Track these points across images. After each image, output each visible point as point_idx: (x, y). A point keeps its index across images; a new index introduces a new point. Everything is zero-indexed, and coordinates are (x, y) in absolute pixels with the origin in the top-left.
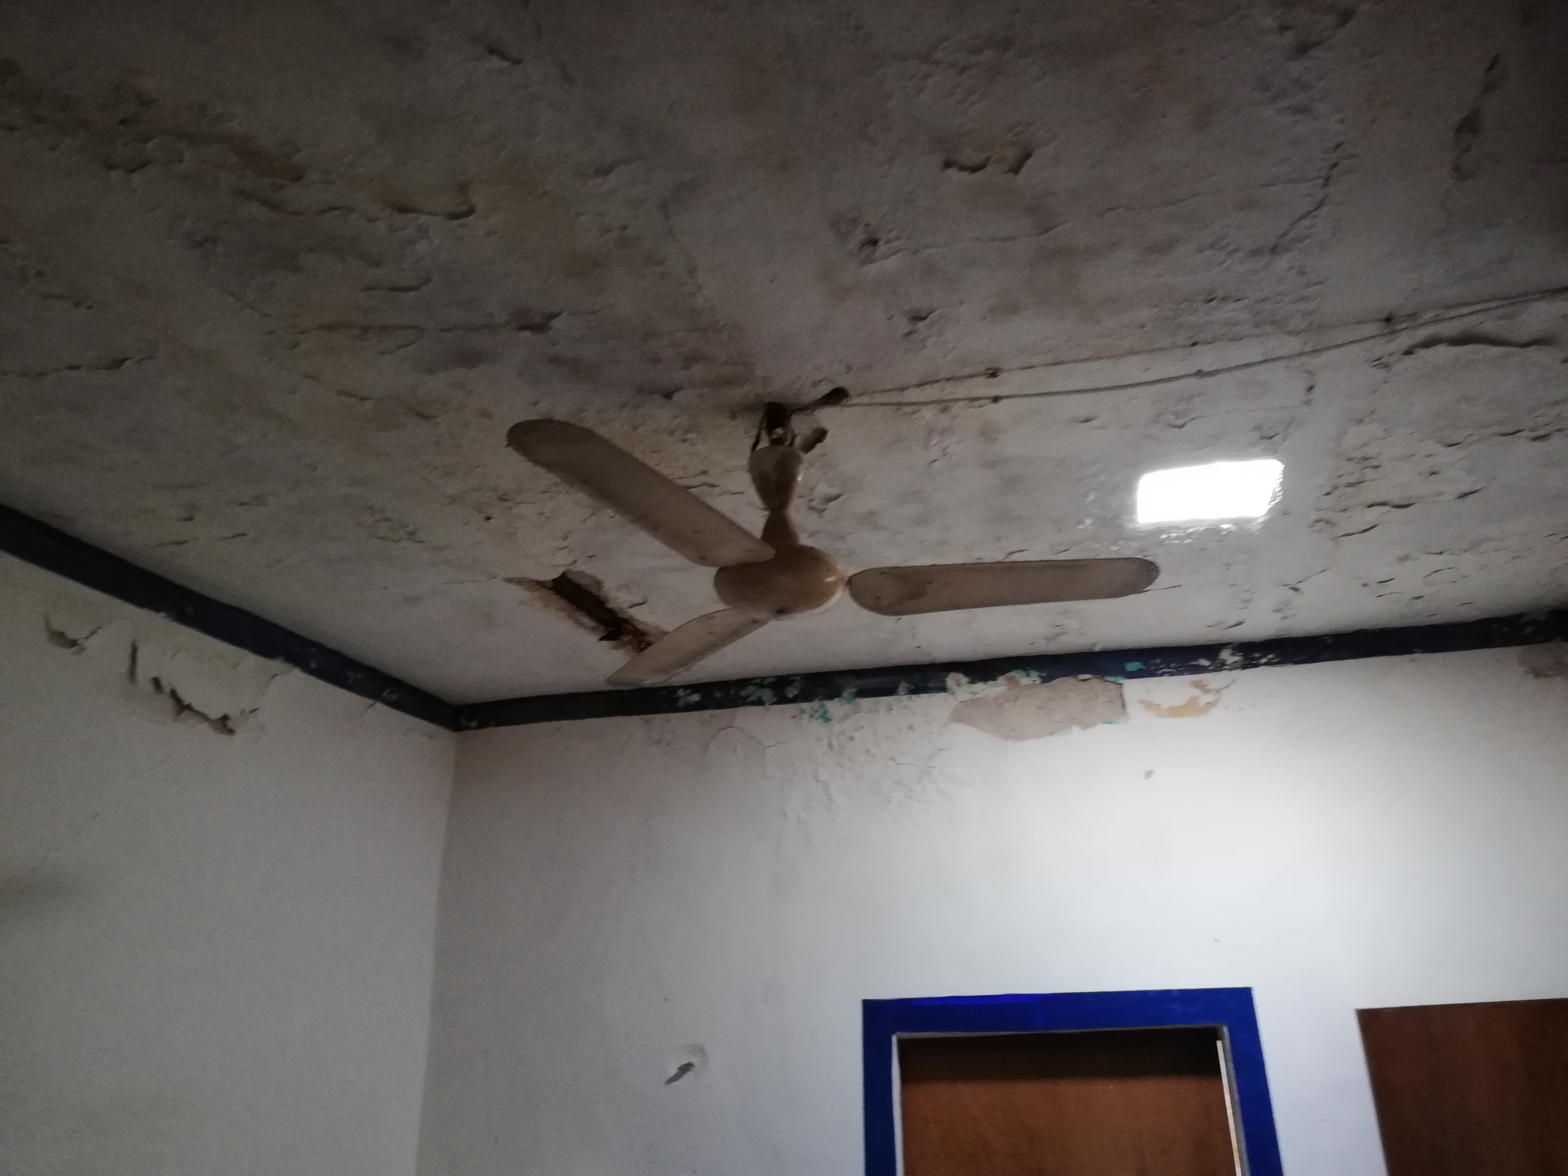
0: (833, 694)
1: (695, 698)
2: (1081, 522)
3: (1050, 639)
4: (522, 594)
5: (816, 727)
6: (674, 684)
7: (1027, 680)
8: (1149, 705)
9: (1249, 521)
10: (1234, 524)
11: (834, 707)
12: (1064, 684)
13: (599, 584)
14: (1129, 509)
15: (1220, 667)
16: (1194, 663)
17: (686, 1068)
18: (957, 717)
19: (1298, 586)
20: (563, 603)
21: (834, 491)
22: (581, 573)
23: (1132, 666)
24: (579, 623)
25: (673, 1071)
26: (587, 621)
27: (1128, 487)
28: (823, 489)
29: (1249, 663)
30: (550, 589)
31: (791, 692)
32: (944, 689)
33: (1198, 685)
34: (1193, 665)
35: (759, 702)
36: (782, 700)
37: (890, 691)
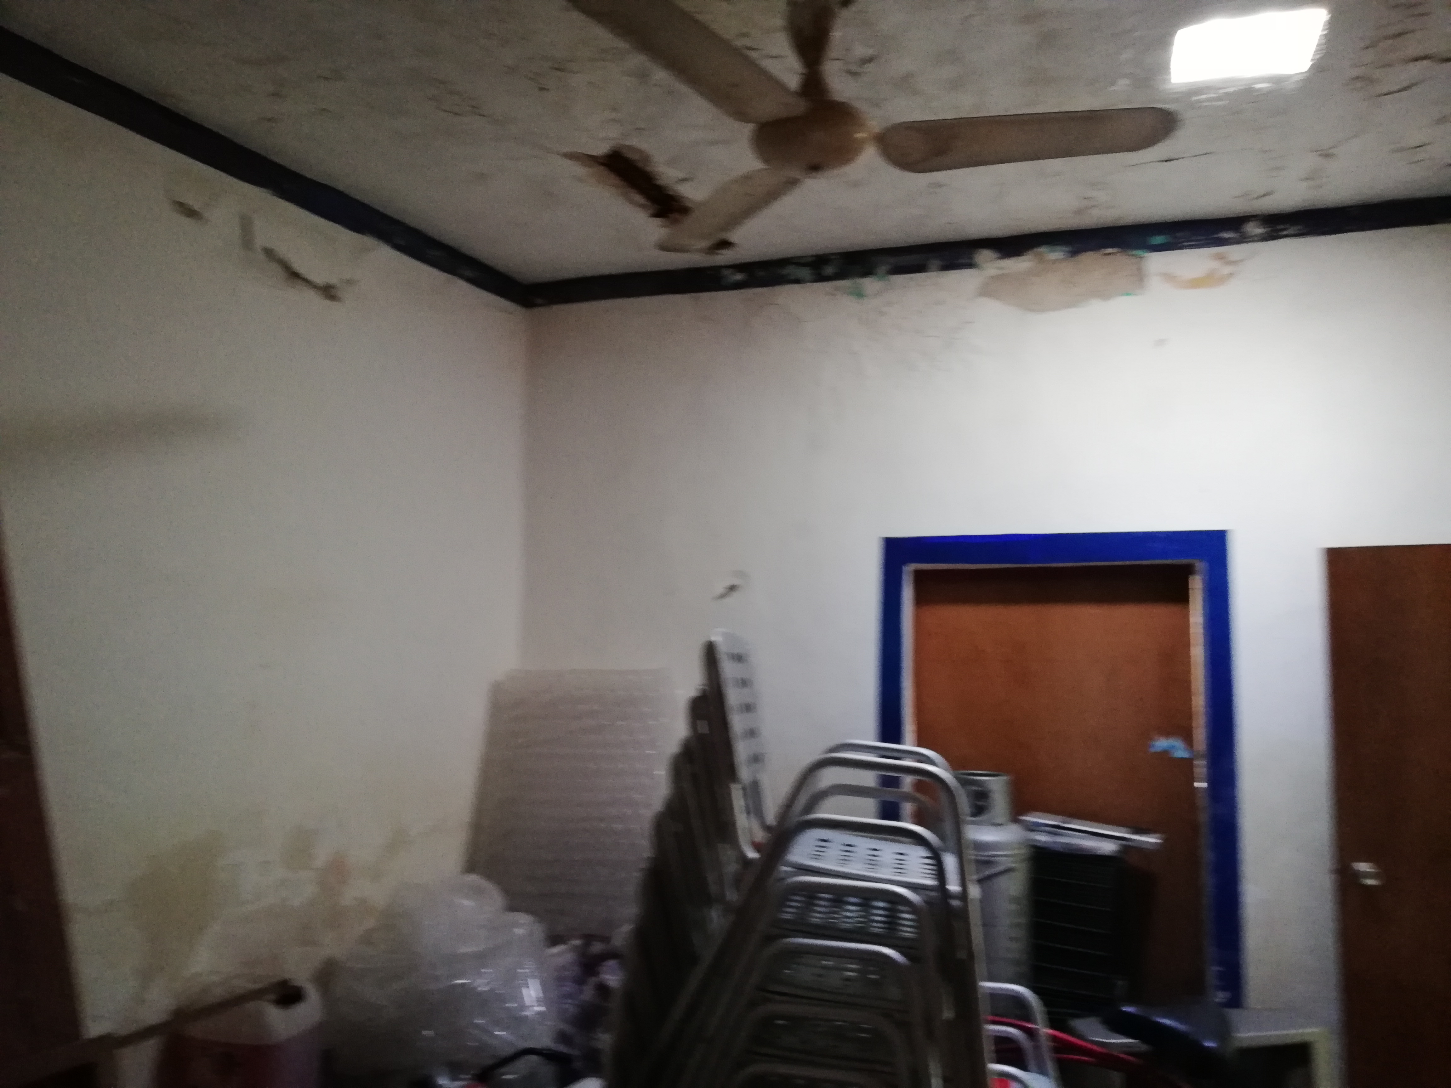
0: (868, 272)
1: (739, 277)
2: (1113, 83)
3: (1079, 212)
4: (579, 170)
5: (848, 303)
6: (718, 264)
7: (1055, 254)
8: (1169, 278)
9: (1287, 78)
10: (1273, 83)
11: (869, 284)
12: (1088, 258)
13: (647, 158)
14: (1164, 68)
15: (1244, 239)
16: (1216, 236)
17: (732, 588)
18: (986, 291)
19: (1331, 151)
20: (616, 180)
21: (870, 52)
22: (630, 148)
23: (1158, 240)
24: (632, 202)
25: (720, 589)
26: (639, 198)
27: (1164, 42)
28: (861, 51)
29: (1272, 236)
30: (603, 164)
31: (829, 270)
32: (971, 265)
33: (1220, 257)
34: (1215, 237)
35: (797, 281)
36: (821, 278)
37: (920, 268)
